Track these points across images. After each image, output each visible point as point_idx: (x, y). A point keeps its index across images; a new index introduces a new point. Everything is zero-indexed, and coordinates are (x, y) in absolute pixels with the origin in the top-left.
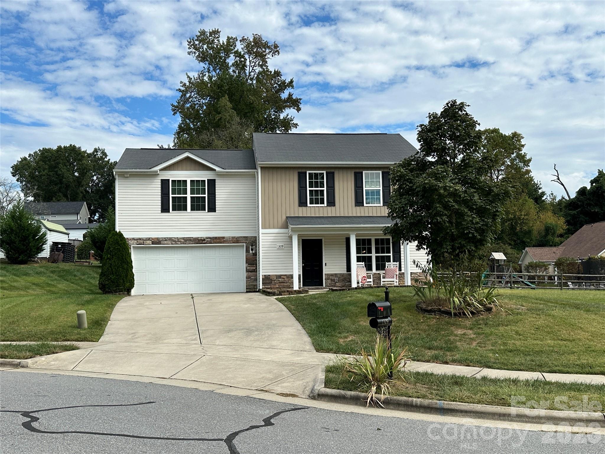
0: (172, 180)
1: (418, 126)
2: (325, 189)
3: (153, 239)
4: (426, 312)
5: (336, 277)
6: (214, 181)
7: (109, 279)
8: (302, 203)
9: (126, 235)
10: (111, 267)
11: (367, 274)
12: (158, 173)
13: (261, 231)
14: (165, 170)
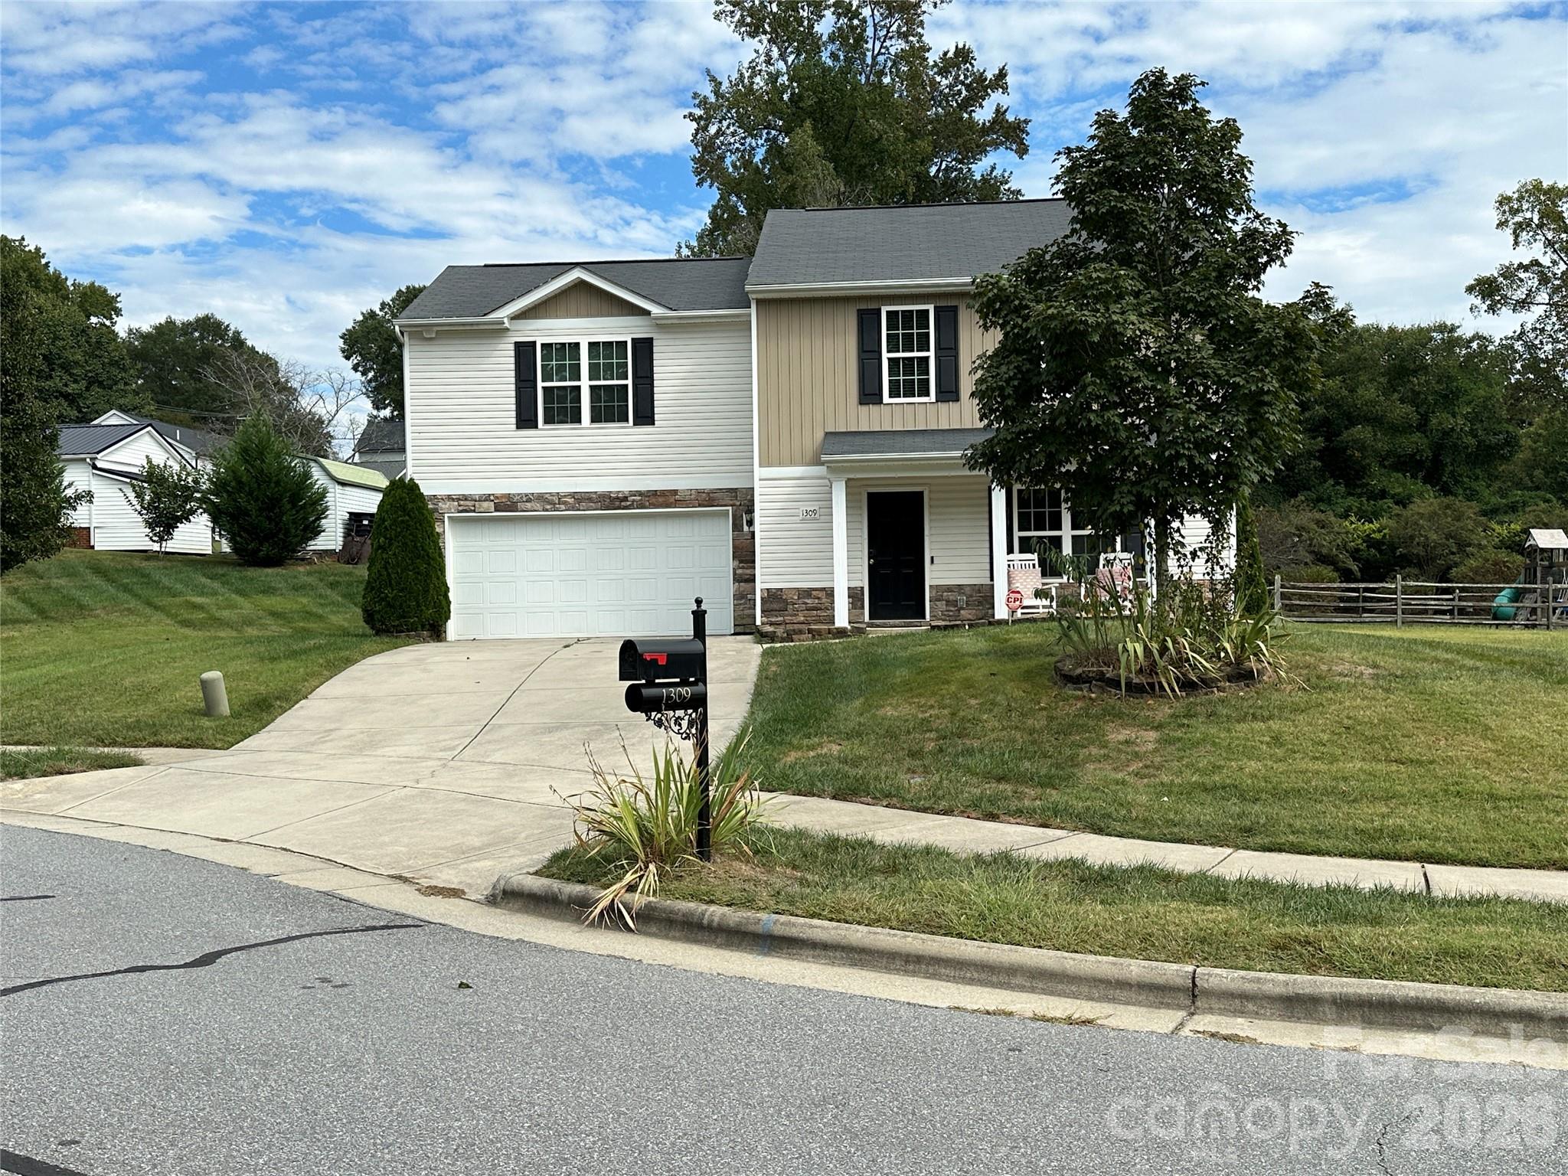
0: (542, 345)
2: (931, 354)
3: (497, 498)
4: (1070, 681)
5: (960, 594)
6: (649, 342)
7: (383, 599)
8: (869, 395)
9: (426, 490)
10: (386, 569)
11: (1044, 584)
12: (507, 325)
13: (759, 472)
14: (526, 318)
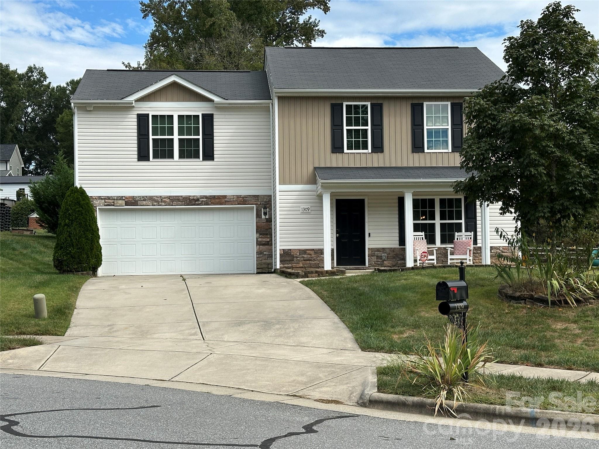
0: (152, 116)
1: (505, 40)
2: (369, 128)
3: (127, 198)
4: (513, 299)
5: (383, 253)
6: (211, 116)
7: (68, 254)
8: (337, 148)
9: (90, 192)
10: (70, 237)
11: (428, 248)
12: (134, 105)
13: (279, 187)
14: (143, 101)
